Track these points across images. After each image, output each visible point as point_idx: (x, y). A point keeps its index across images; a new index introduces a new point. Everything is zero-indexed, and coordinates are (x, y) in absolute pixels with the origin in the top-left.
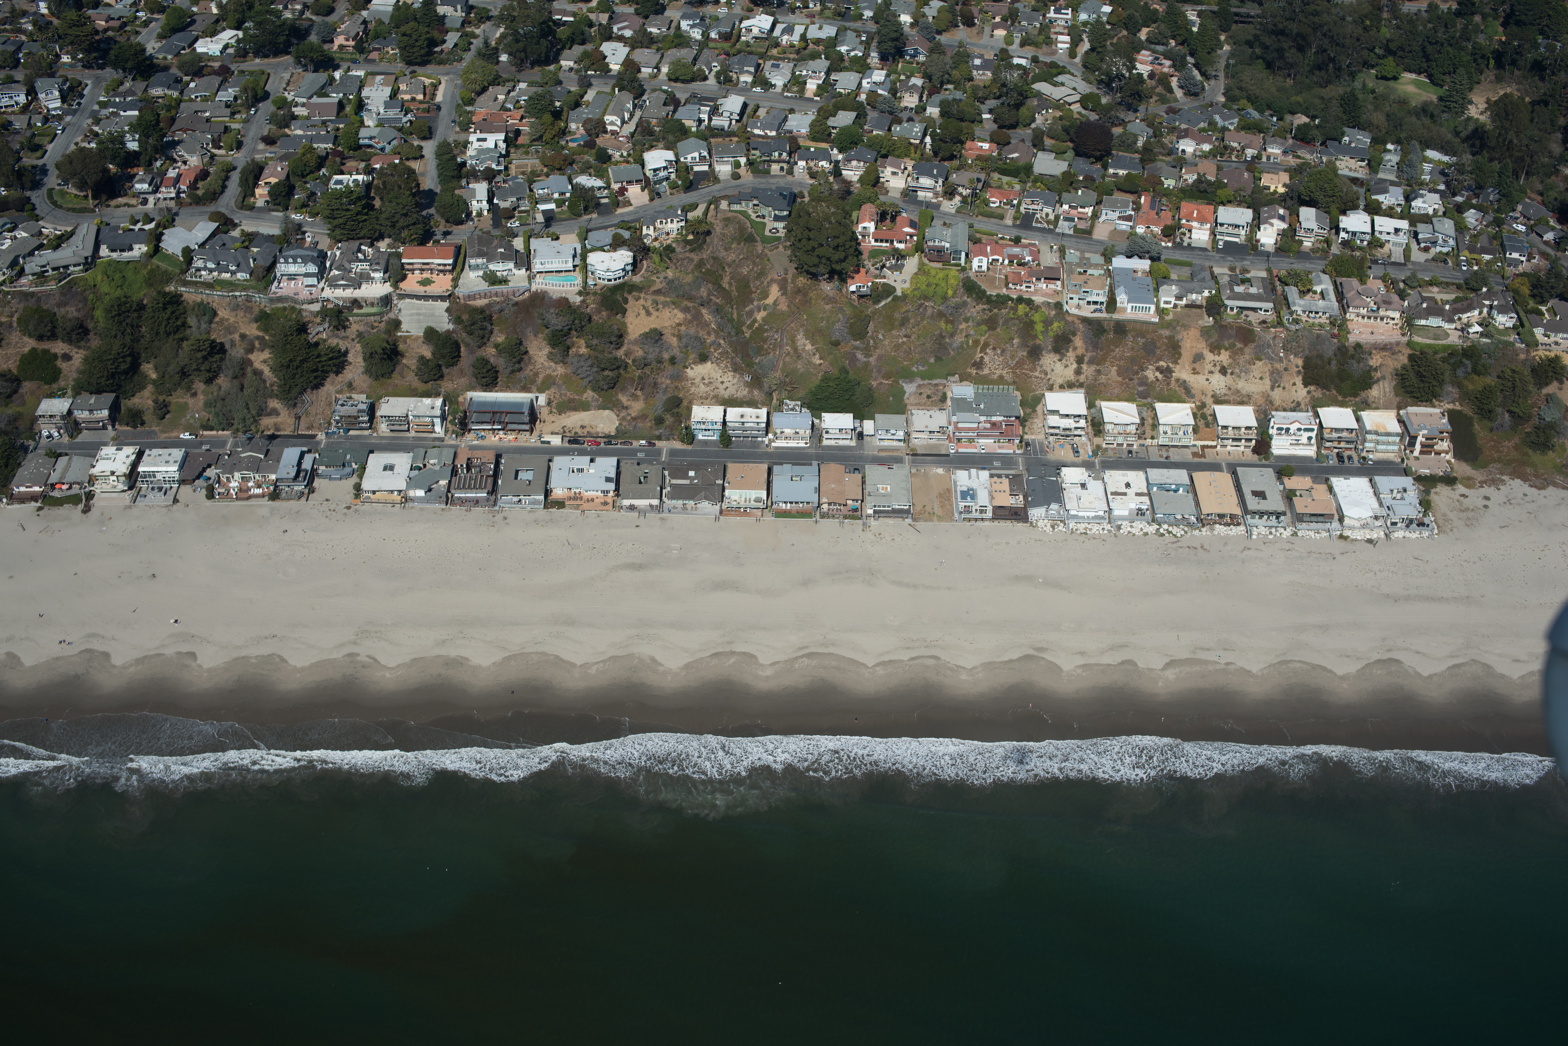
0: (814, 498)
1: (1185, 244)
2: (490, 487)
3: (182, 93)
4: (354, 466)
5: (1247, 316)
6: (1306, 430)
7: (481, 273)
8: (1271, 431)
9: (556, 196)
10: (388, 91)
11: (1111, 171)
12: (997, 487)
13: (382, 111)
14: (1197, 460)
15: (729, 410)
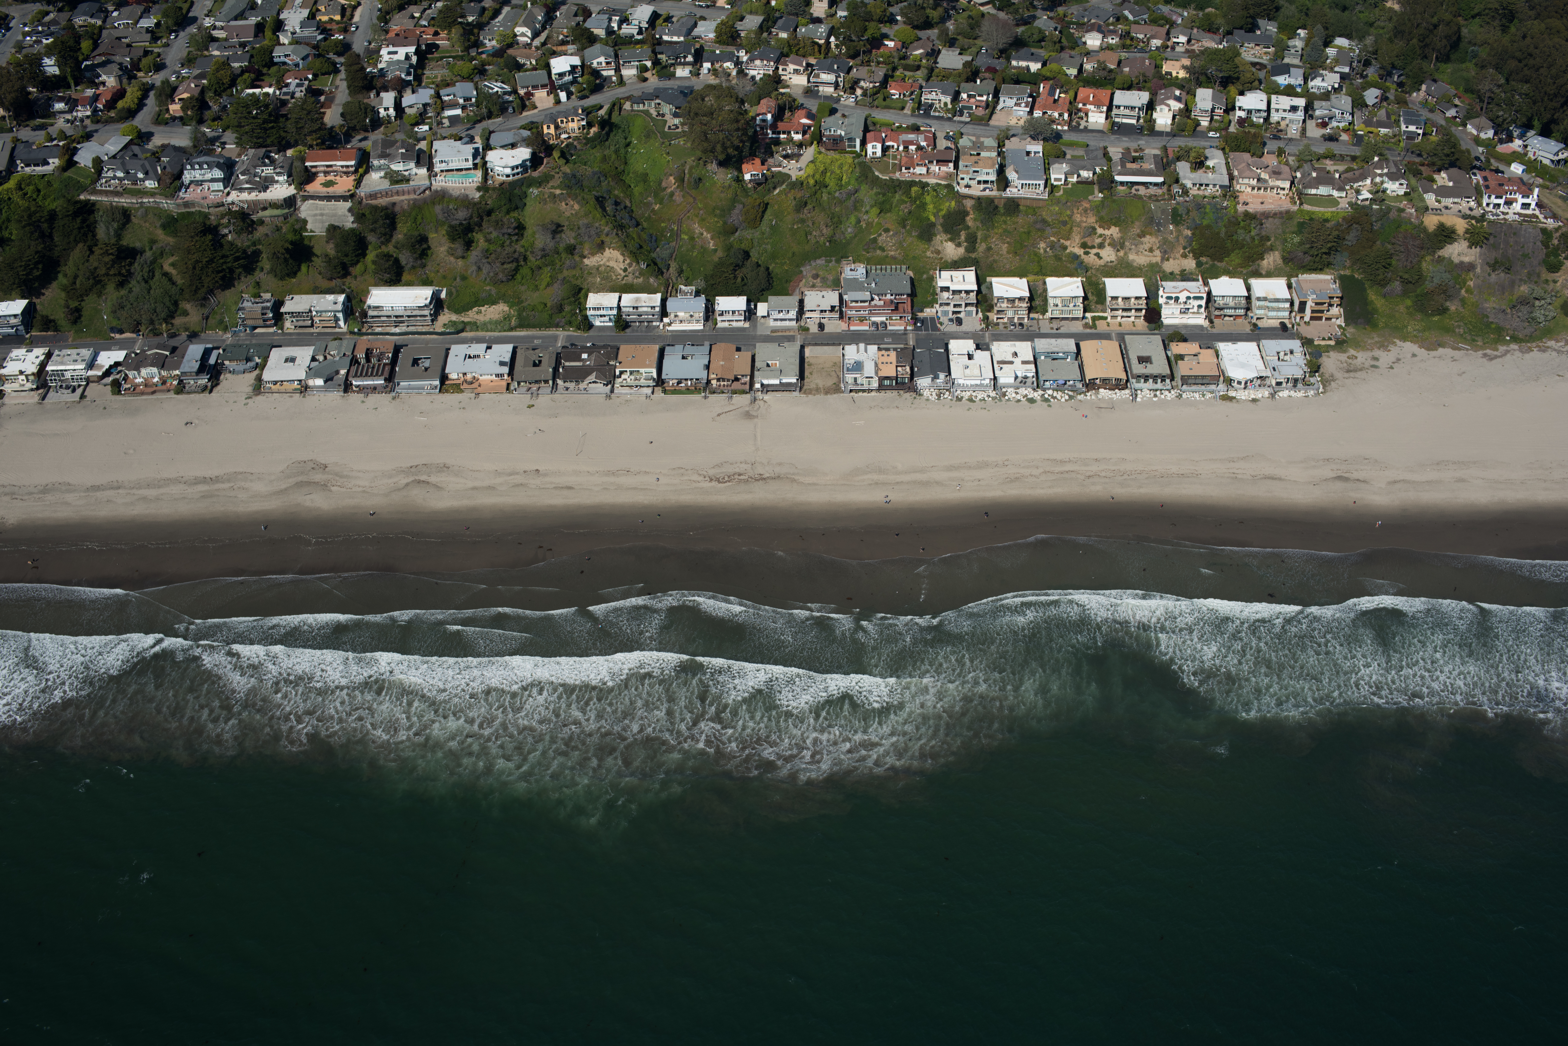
0: (703, 375)
1: (1082, 127)
2: (386, 374)
3: (104, 22)
4: (257, 360)
5: (1137, 190)
6: (1196, 298)
7: (382, 174)
8: (1161, 301)
9: (461, 101)
10: (305, 13)
11: (1014, 63)
12: (885, 359)
13: (298, 30)
14: (1088, 331)
15: (624, 296)
